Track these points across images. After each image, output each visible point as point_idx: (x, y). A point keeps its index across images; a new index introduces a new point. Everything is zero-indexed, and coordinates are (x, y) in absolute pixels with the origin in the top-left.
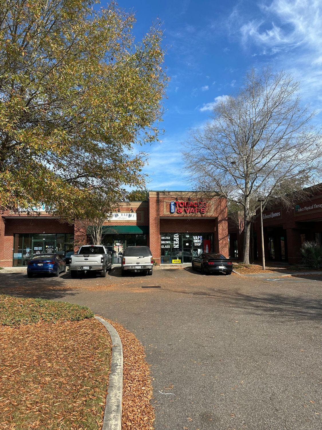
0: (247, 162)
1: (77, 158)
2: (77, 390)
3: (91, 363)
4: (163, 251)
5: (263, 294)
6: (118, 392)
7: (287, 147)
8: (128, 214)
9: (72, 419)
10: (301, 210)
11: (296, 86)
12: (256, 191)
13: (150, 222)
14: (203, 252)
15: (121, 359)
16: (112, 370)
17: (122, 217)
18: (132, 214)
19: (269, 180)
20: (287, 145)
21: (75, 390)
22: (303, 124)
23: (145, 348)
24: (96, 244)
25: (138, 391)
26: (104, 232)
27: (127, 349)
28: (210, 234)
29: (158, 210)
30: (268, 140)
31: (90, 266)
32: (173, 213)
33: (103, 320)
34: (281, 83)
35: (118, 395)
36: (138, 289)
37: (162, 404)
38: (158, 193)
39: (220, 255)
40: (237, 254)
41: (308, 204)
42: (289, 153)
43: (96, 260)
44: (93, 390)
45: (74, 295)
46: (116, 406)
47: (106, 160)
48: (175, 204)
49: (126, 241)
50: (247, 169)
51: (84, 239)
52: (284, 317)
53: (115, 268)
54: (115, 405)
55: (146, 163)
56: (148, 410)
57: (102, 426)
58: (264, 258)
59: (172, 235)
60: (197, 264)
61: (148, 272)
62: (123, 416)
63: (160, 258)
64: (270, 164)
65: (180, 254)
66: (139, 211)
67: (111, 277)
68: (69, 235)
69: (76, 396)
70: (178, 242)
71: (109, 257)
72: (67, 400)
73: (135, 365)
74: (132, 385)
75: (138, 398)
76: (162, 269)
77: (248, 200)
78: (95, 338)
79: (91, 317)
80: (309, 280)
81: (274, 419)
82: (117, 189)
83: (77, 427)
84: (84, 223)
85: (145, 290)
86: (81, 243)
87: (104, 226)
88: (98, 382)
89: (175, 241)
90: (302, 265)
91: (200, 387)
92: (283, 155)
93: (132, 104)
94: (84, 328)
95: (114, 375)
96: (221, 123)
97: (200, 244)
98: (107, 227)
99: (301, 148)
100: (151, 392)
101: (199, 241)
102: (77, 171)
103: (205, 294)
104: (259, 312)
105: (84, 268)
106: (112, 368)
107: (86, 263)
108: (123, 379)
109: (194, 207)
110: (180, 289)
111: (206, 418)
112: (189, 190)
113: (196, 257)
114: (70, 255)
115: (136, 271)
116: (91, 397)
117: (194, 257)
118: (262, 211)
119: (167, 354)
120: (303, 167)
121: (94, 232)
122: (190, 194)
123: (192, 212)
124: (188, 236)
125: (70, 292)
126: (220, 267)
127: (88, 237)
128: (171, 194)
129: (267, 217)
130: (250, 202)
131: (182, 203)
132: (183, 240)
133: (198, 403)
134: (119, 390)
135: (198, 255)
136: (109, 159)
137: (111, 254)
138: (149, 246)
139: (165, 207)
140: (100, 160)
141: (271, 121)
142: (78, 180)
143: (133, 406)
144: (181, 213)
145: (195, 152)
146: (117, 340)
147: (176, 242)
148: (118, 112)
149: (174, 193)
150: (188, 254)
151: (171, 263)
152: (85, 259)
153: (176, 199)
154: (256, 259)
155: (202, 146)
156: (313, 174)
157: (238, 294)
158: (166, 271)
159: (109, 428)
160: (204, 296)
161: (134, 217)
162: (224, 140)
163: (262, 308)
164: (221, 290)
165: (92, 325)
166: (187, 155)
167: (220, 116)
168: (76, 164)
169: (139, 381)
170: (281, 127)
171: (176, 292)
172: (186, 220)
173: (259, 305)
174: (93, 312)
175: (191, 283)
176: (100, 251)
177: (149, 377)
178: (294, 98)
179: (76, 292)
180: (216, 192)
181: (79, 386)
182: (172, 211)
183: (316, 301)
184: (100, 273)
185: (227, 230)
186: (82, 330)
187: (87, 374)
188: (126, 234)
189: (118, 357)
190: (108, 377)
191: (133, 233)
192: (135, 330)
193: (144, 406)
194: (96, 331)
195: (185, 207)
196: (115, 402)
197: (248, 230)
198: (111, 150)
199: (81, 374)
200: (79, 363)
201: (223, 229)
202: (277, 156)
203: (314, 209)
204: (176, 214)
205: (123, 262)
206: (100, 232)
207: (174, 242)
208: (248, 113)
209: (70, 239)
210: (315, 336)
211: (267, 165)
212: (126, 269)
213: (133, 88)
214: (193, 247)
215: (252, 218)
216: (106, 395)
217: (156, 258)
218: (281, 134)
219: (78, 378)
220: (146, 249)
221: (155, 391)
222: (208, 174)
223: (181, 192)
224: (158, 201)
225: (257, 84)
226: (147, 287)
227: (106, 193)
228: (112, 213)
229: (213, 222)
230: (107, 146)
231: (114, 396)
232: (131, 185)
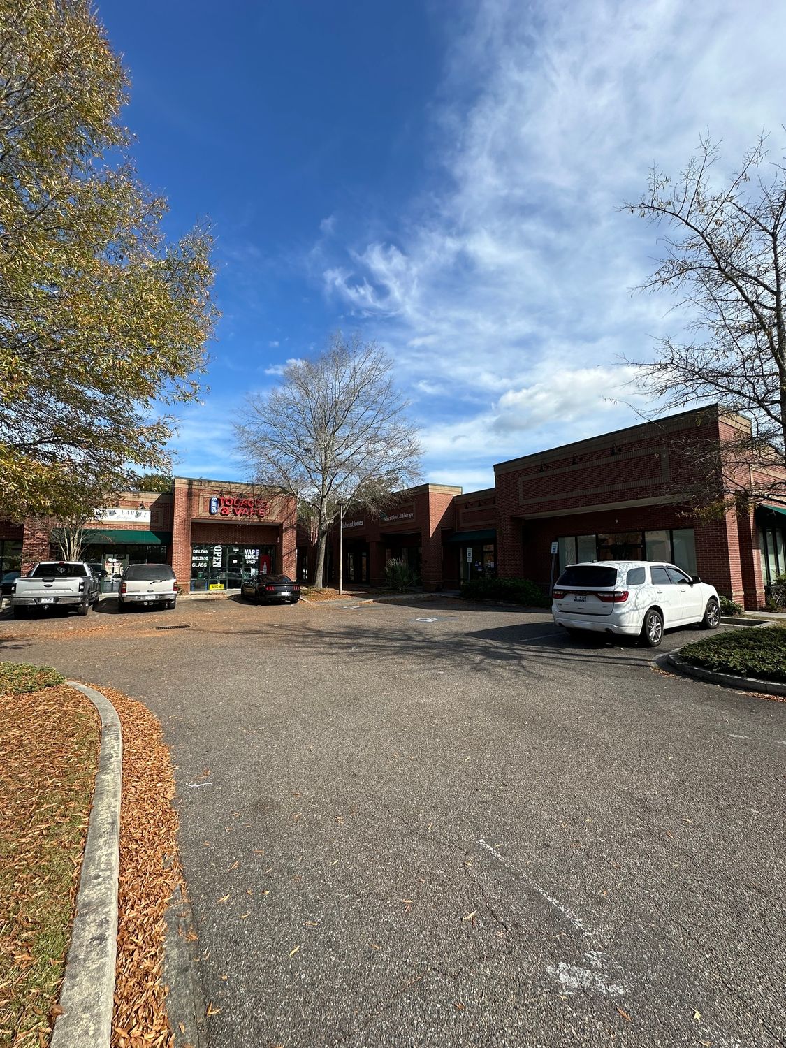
0: (325, 451)
1: (39, 408)
2: (28, 813)
3: (59, 762)
4: (195, 573)
5: (339, 626)
6: (113, 800)
7: (374, 439)
8: (135, 511)
9: (16, 868)
10: (387, 519)
11: (389, 364)
12: (335, 490)
13: (175, 526)
14: (259, 573)
15: (119, 745)
16: (101, 767)
17: (123, 516)
18: (143, 512)
19: (353, 477)
20: (376, 435)
21: (25, 814)
22: (395, 412)
23: (162, 722)
24: (69, 560)
25: (150, 790)
26: (87, 540)
27: (130, 728)
28: (270, 547)
29: (189, 509)
30: (353, 426)
31: (54, 597)
32: (214, 514)
33: (82, 686)
34: (373, 356)
35: (113, 805)
36: (149, 632)
37: (191, 803)
38: (190, 482)
39: (283, 577)
40: (306, 575)
41: (397, 512)
42: (378, 446)
43: (69, 587)
44: (62, 807)
45: (20, 648)
46: (109, 824)
47: (99, 420)
48: (219, 500)
49: (128, 556)
50: (325, 460)
51: (43, 551)
52: (364, 654)
53: (104, 601)
54: (108, 822)
55: (175, 432)
56: (168, 816)
57: (82, 864)
58: (341, 580)
59: (210, 546)
60: (248, 590)
61: (168, 604)
62: (121, 838)
63: (189, 583)
64: (354, 457)
65: (223, 575)
66: (154, 508)
67: (98, 615)
68: (11, 543)
69: (26, 825)
70: (221, 558)
71: (95, 582)
72: (7, 836)
73: (144, 751)
74: (139, 783)
75: (149, 802)
76: (193, 598)
77: (325, 503)
78: (66, 718)
79: (59, 683)
80: (394, 606)
81: (352, 787)
82: (119, 469)
83: (29, 878)
84: (44, 524)
85: (162, 633)
86: (38, 558)
87: (87, 530)
88: (73, 791)
89: (216, 556)
90: (385, 588)
91: (252, 766)
92: (370, 448)
93: (155, 338)
94: (42, 704)
95: (106, 773)
96: (293, 392)
97: (254, 562)
98: (92, 531)
99: (391, 442)
100: (173, 788)
101: (253, 557)
102: (39, 432)
103: (259, 632)
104: (334, 651)
105: (43, 600)
106: (102, 764)
107: (48, 592)
108: (123, 778)
109: (248, 507)
110: (221, 628)
111: (261, 808)
112: (242, 482)
113: (248, 581)
114: (14, 579)
115: (146, 604)
116: (58, 819)
117: (245, 580)
118: (342, 518)
119: (200, 725)
120: (393, 466)
121: (66, 539)
122: (243, 487)
123: (244, 514)
124: (236, 550)
125: (13, 643)
126: (283, 594)
127: (51, 548)
128: (213, 484)
129: (348, 526)
130: (327, 504)
131: (229, 501)
132: (228, 554)
133: (249, 788)
134: (115, 795)
135: (250, 577)
136: (105, 418)
137: (98, 577)
138: (171, 564)
139: (201, 504)
140: (86, 419)
141: (358, 402)
142: (39, 447)
143: (140, 816)
144: (227, 515)
145: (253, 428)
146: (111, 716)
147: (217, 559)
148: (129, 344)
149: (217, 484)
150: (235, 576)
151: (208, 589)
152: (45, 586)
153: (221, 493)
154: (330, 582)
155: (264, 419)
156: (403, 475)
157: (306, 628)
158: (198, 602)
159: (96, 862)
160: (259, 636)
161: (145, 517)
162: (296, 417)
163: (337, 645)
164: (284, 626)
165: (60, 696)
166: (242, 431)
167: (291, 383)
168: (37, 419)
169: (151, 775)
170: (369, 413)
171: (215, 632)
172: (235, 525)
173: (333, 642)
174: (63, 675)
175: (239, 618)
176: (78, 571)
177: (169, 765)
178: (387, 379)
179: (25, 643)
180: (281, 487)
181: (34, 806)
182: (213, 511)
183: (400, 631)
184: (76, 609)
185: (295, 541)
186: (39, 709)
187: (51, 781)
188: (128, 545)
189: (113, 743)
190: (94, 779)
191: (144, 543)
192: (144, 695)
193: (161, 813)
194: (69, 707)
195: (234, 506)
196: (108, 817)
197: (323, 542)
198: (111, 404)
199: (37, 785)
200: (32, 766)
201: (289, 541)
202: (363, 448)
203: (402, 519)
204: (218, 516)
205: (122, 589)
206: (79, 539)
207: (214, 558)
208: (330, 386)
209: (13, 549)
210: (399, 674)
211: (350, 458)
212: (126, 600)
213: (159, 313)
214: (243, 566)
215: (329, 526)
216: (89, 811)
217: (183, 583)
218: (369, 421)
219: (31, 792)
220: (166, 569)
221: (178, 785)
222: (270, 460)
223: (229, 483)
224: (190, 494)
225: (343, 350)
226: (166, 628)
227: (97, 475)
228: (106, 508)
229: (277, 530)
230: (103, 396)
231: (105, 808)
232: (144, 465)
